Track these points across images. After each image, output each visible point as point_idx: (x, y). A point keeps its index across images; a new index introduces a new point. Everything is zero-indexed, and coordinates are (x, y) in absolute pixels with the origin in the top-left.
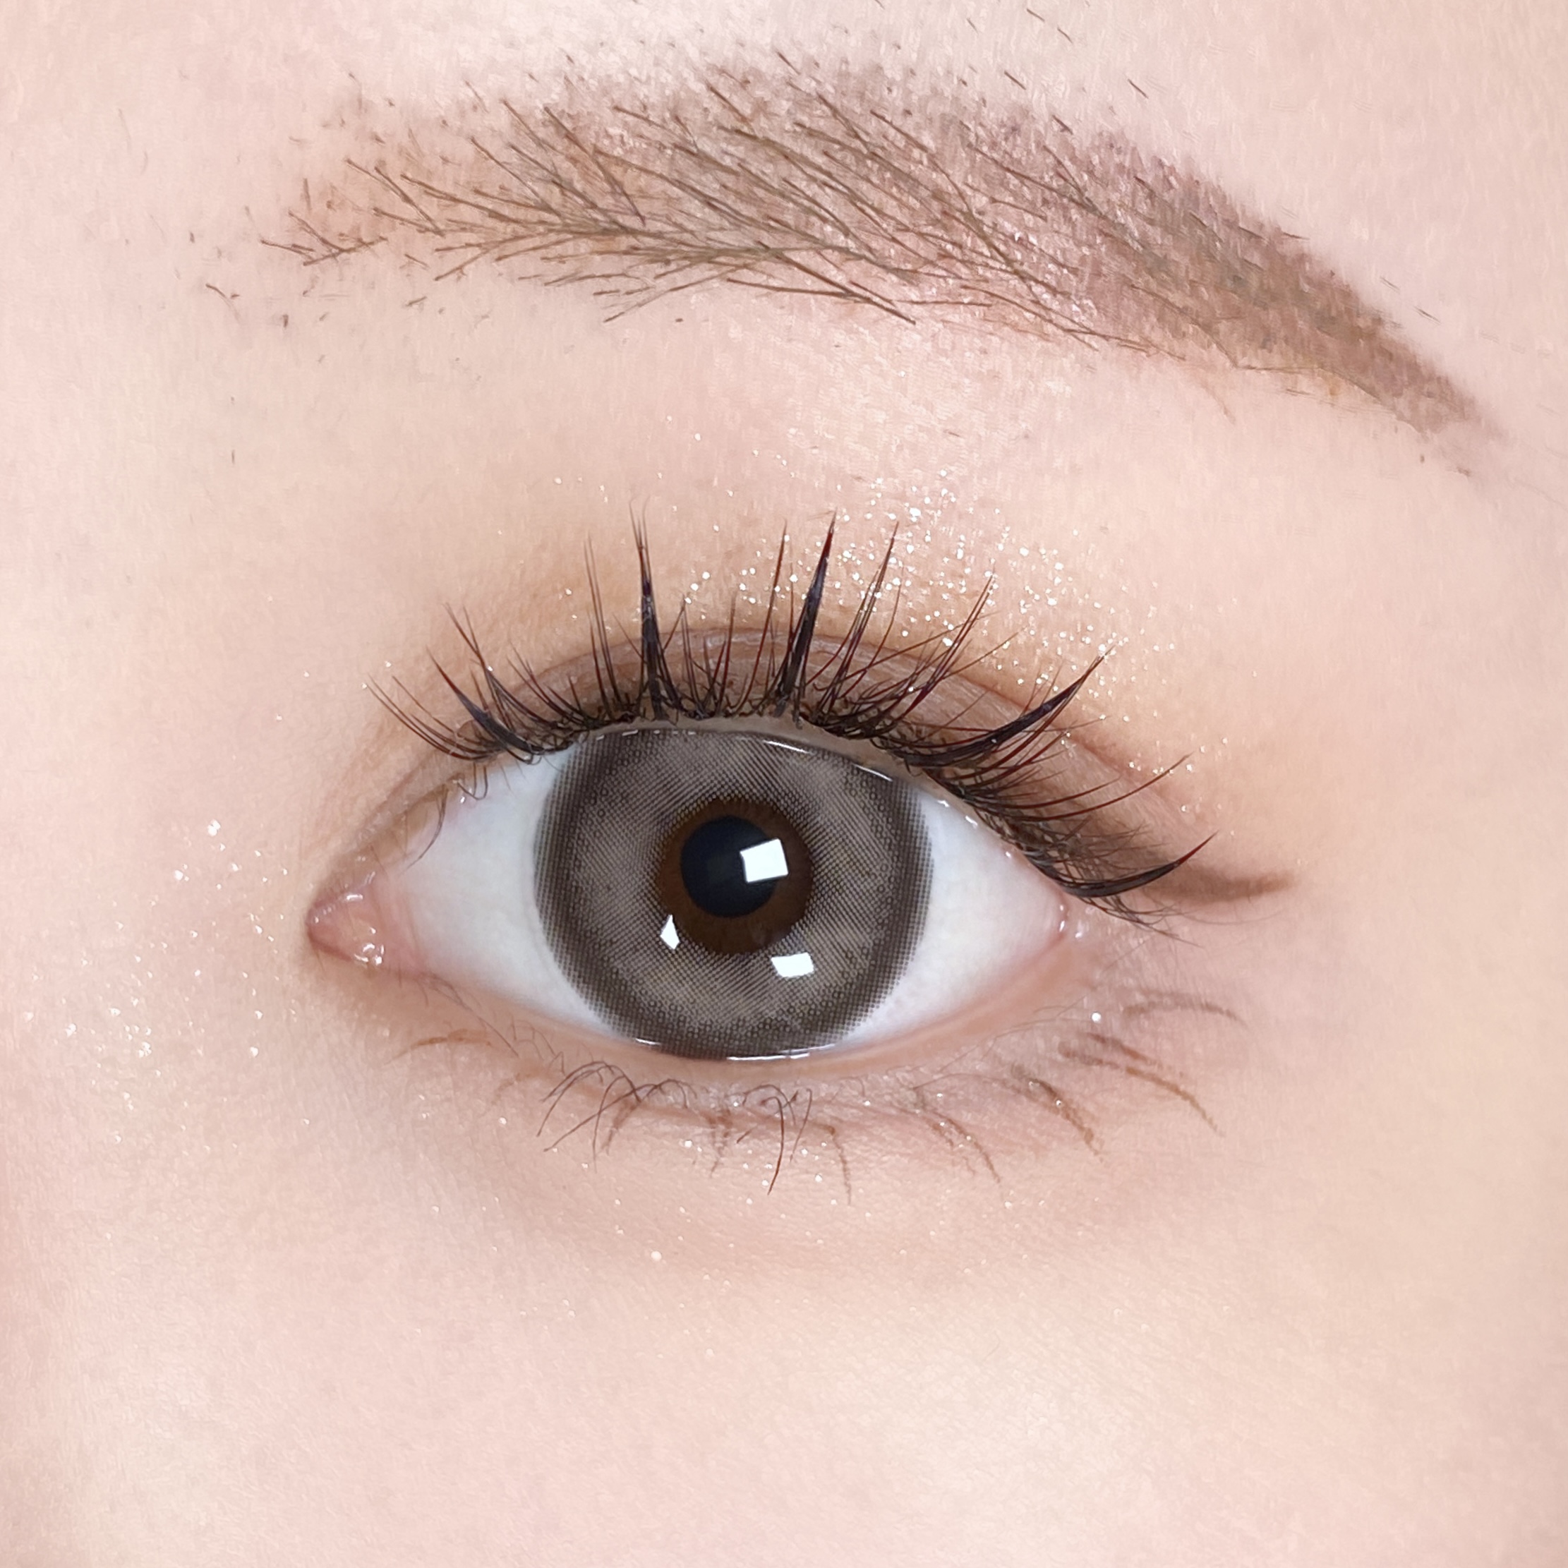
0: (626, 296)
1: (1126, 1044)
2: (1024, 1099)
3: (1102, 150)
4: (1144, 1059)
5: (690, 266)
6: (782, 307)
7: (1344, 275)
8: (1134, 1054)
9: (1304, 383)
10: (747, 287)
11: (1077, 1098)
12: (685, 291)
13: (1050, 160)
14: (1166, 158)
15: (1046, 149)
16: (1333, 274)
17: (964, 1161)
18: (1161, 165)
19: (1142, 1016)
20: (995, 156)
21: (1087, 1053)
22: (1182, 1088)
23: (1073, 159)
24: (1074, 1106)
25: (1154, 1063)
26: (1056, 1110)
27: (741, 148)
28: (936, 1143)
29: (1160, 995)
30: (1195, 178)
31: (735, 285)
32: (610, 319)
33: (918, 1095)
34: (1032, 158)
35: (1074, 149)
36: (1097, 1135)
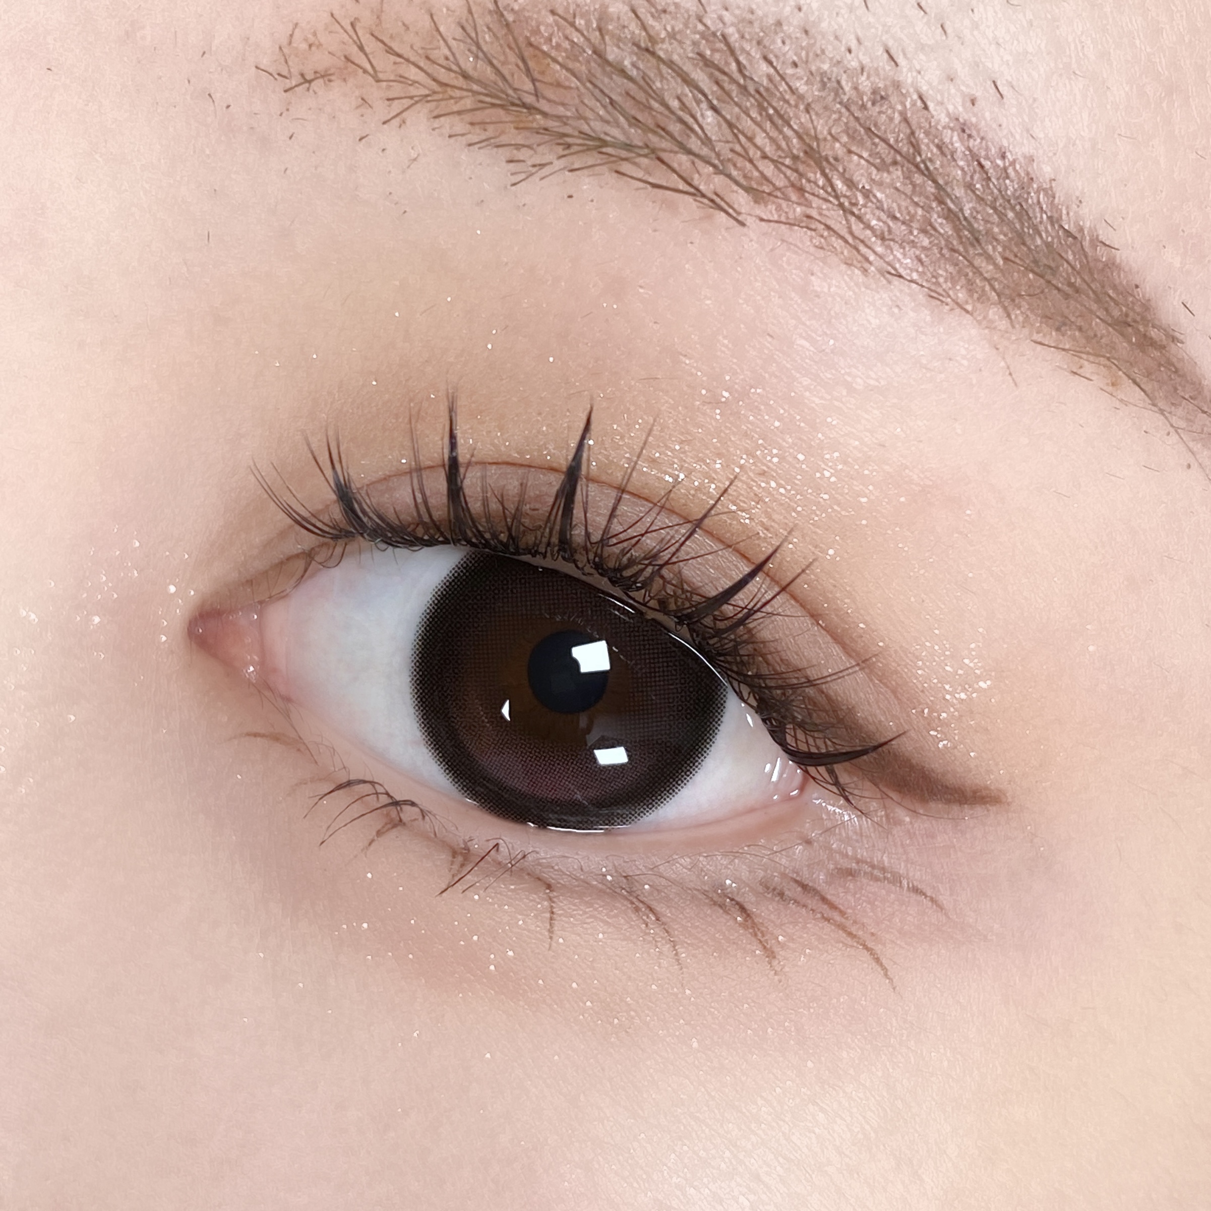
1: (827, 895)
2: (719, 910)
3: (955, 133)
4: (841, 912)
5: (584, 152)
6: (654, 202)
7: (1148, 290)
8: (833, 907)
10: (629, 179)
11: (767, 923)
12: (577, 173)
13: (907, 130)
15: (906, 120)
18: (1004, 157)
19: (850, 879)
20: (862, 117)
21: (787, 892)
22: (870, 945)
23: (927, 134)
24: (763, 929)
25: (849, 917)
27: (648, 65)
29: (872, 866)
30: (1032, 175)
31: (620, 176)
32: (513, 184)
34: (893, 125)
35: (930, 125)
36: (779, 958)
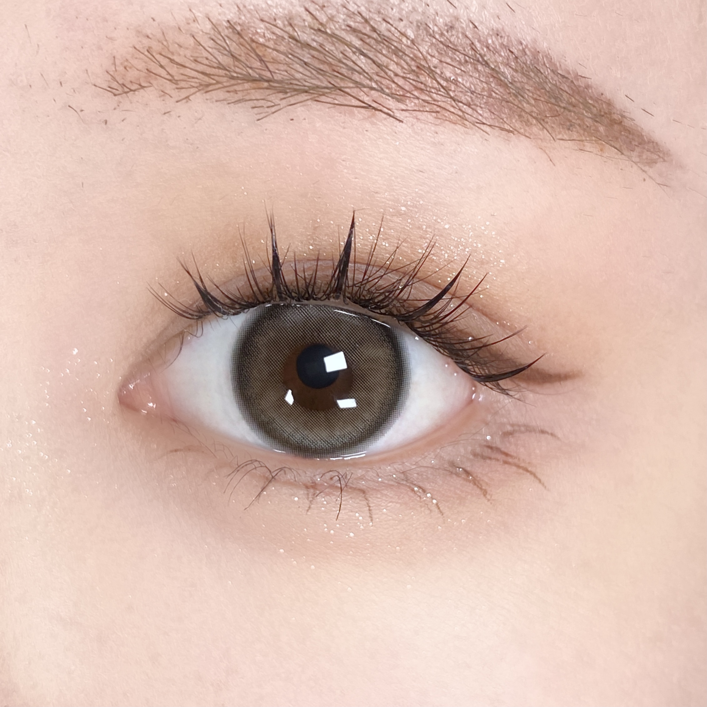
0: (267, 109)
1: (503, 449)
2: (454, 476)
3: (493, 37)
4: (511, 456)
5: (297, 95)
7: (608, 95)
8: (507, 455)
9: (588, 146)
10: (324, 104)
11: (479, 475)
12: (295, 106)
13: (468, 42)
14: (524, 40)
15: (466, 37)
16: (602, 94)
17: (426, 506)
18: (521, 44)
19: (510, 436)
20: (442, 40)
21: (484, 454)
22: (529, 469)
23: (479, 41)
24: (478, 479)
25: (515, 458)
26: (470, 481)
27: (321, 38)
28: (413, 497)
29: (519, 426)
30: (538, 50)
32: (258, 120)
33: (404, 475)
34: (459, 41)
35: (480, 36)
36: (489, 492)
